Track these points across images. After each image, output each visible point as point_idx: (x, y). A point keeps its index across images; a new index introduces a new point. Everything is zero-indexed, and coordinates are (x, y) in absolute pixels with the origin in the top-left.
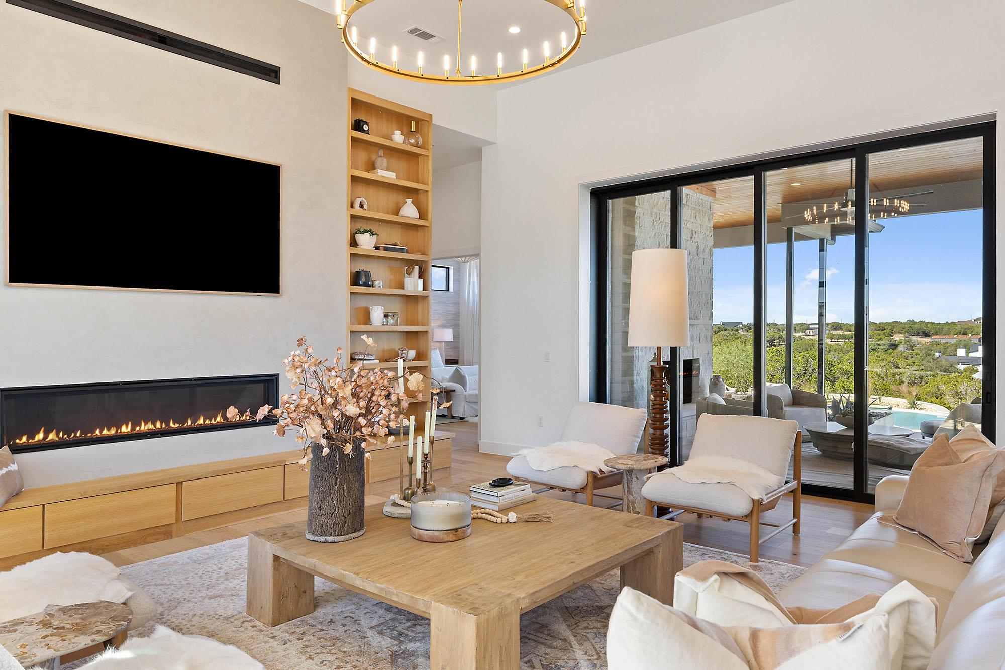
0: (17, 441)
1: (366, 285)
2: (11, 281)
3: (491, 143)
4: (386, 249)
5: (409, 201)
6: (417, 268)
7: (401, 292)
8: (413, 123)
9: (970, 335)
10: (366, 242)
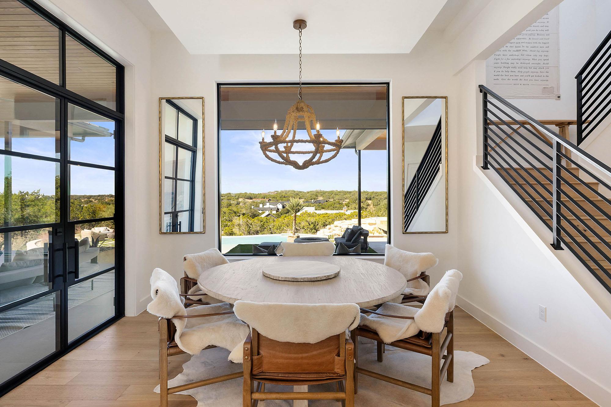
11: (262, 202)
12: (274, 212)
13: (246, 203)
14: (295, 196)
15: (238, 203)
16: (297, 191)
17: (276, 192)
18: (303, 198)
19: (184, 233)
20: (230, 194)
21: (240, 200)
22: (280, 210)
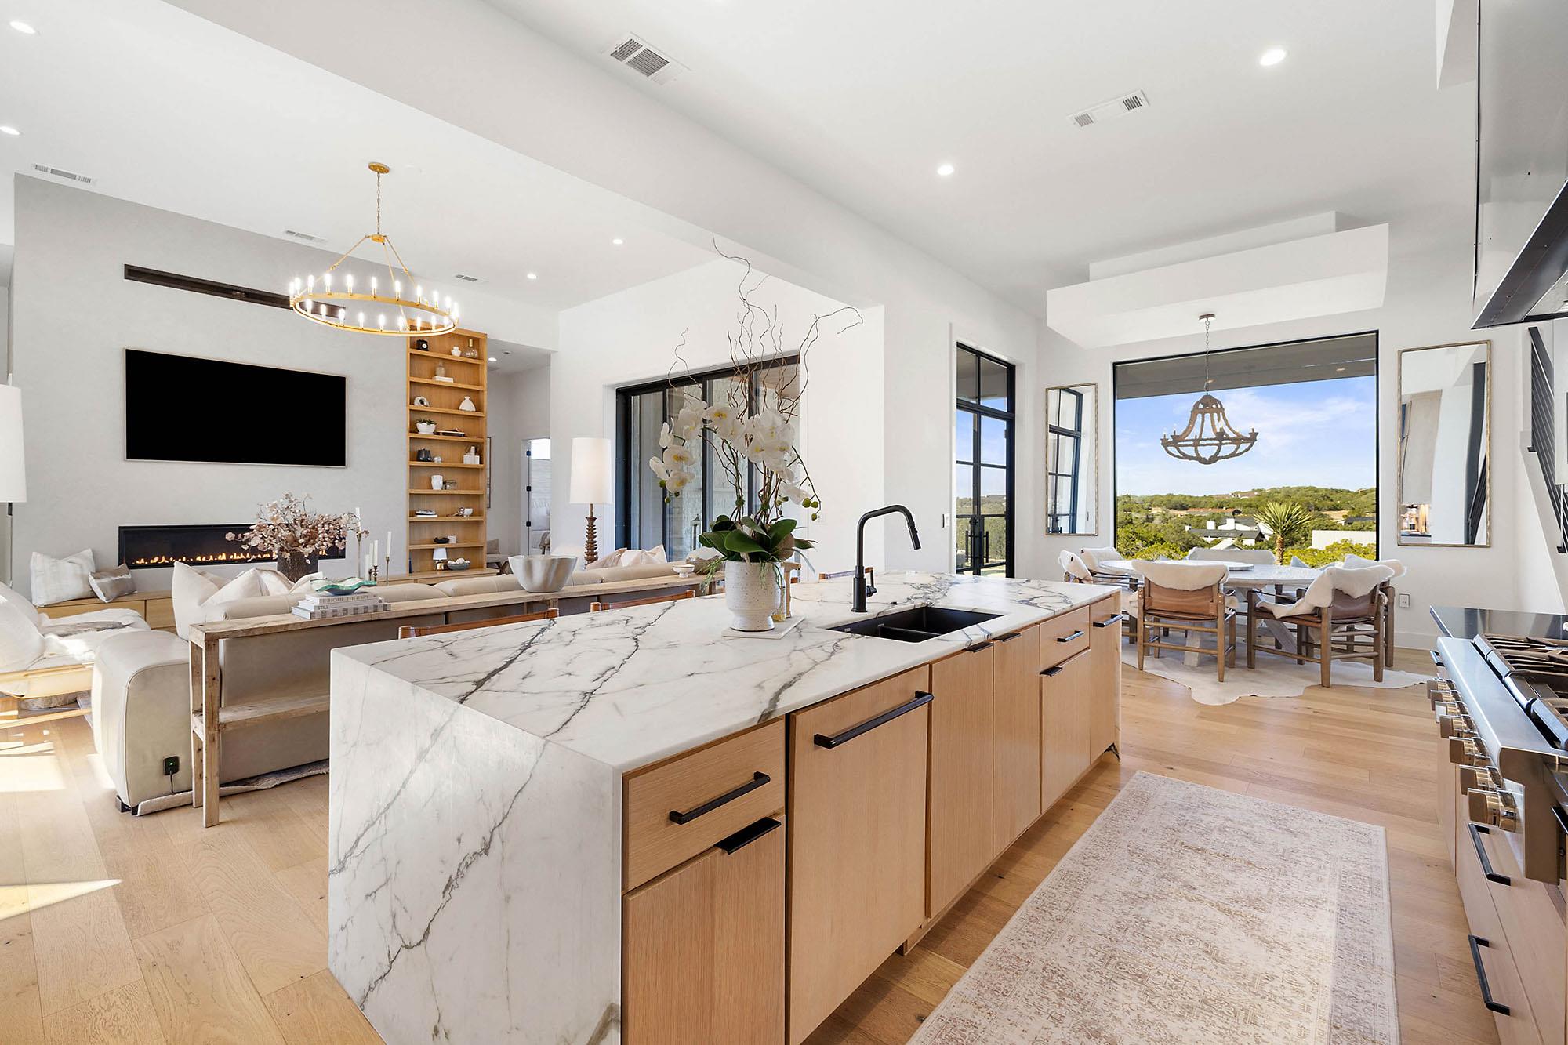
0: (138, 562)
1: (425, 460)
2: (128, 458)
3: (555, 352)
4: (444, 434)
5: (467, 398)
6: (473, 448)
7: (461, 465)
8: (470, 340)
9: (1224, 508)
10: (425, 429)
11: (1215, 516)
12: (1251, 542)
13: (1170, 518)
14: (1317, 502)
15: (1149, 520)
16: (1326, 490)
17: (1256, 493)
18: (1344, 506)
19: (1065, 535)
20: (1129, 496)
21: (1155, 511)
22: (1267, 538)
